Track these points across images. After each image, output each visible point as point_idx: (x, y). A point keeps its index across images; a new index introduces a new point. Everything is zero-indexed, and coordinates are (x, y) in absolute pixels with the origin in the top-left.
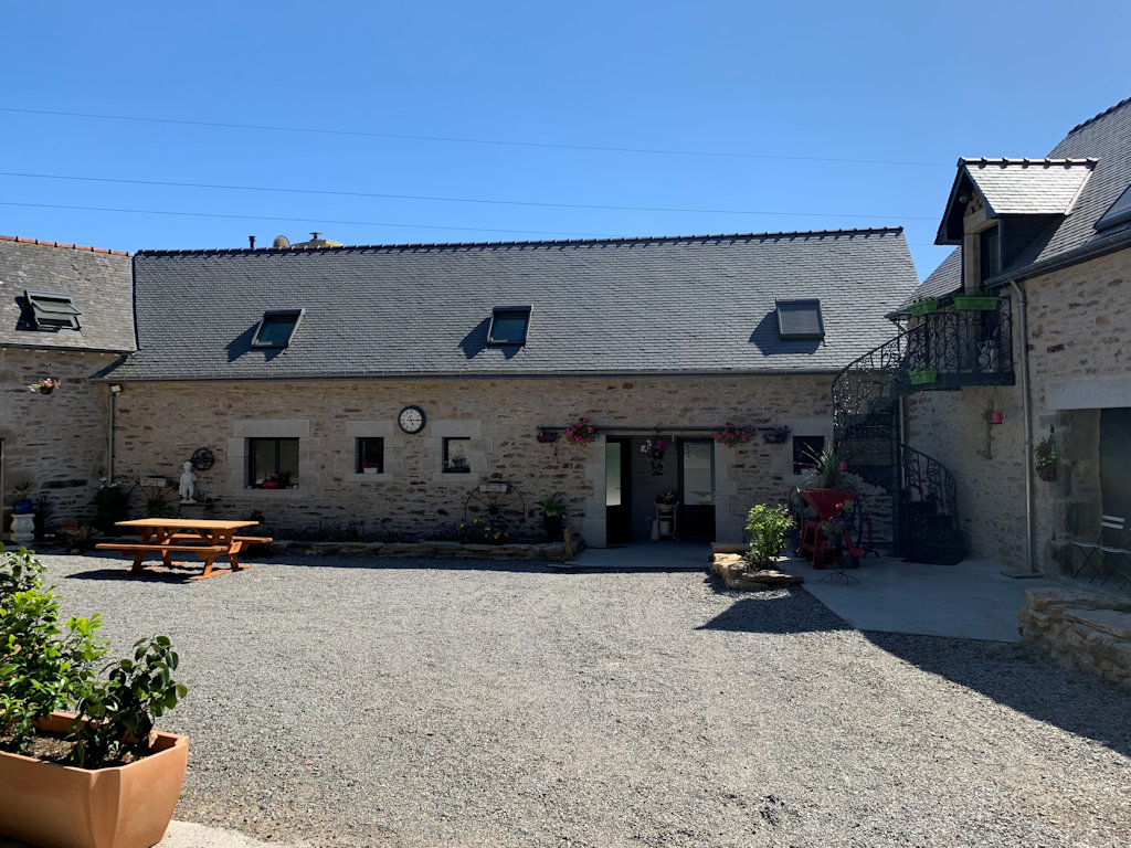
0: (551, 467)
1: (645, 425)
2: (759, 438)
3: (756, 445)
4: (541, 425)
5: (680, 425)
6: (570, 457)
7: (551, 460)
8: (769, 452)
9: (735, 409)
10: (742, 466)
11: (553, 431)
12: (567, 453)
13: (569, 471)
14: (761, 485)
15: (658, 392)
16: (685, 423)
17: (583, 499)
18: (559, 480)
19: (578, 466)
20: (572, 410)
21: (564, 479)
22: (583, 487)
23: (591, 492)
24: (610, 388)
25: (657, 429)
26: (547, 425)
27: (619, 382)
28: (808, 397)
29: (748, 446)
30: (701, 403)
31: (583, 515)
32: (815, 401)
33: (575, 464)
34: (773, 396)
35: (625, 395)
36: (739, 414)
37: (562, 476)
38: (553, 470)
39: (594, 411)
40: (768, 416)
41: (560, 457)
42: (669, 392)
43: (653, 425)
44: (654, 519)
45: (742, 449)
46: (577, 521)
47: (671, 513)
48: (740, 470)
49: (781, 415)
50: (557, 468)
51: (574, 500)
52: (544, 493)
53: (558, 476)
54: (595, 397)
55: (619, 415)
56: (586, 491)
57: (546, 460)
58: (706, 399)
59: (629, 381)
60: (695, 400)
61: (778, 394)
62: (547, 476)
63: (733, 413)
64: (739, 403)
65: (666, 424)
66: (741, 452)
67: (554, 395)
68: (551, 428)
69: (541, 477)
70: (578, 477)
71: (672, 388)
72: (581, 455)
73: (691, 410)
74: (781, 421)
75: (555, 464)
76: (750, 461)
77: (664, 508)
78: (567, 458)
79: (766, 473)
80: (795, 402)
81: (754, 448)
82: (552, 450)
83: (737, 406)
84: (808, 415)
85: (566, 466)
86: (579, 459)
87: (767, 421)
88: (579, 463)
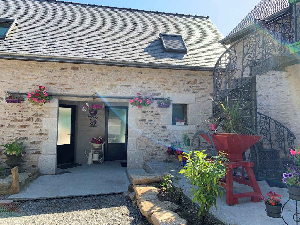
0: (16, 120)
2: (155, 104)
3: (152, 108)
4: (11, 91)
5: (108, 95)
6: (32, 113)
7: (17, 115)
8: (159, 112)
10: (144, 120)
11: (19, 96)
12: (30, 110)
13: (30, 123)
14: (154, 131)
15: (94, 74)
16: (111, 94)
17: (40, 142)
18: (23, 129)
19: (38, 120)
20: (35, 82)
21: (26, 129)
22: (41, 134)
23: (46, 137)
24: (63, 69)
25: (93, 97)
26: (15, 91)
27: (69, 66)
28: (181, 82)
29: (148, 109)
30: (121, 82)
31: (39, 153)
32: (184, 84)
33: (35, 118)
34: (163, 80)
35: (73, 74)
36: (143, 90)
37: (25, 126)
38: (18, 122)
39: (51, 83)
40: (159, 92)
41: (24, 114)
42: (102, 74)
43: (91, 94)
44: (90, 152)
45: (145, 110)
46: (35, 157)
47: (99, 149)
48: (143, 122)
49: (166, 91)
50: (21, 121)
51: (34, 143)
52: (10, 138)
53: (22, 126)
54: (52, 75)
55: (67, 87)
56: (42, 136)
57: (14, 115)
58: (124, 80)
59: (76, 65)
60: (118, 80)
61: (165, 79)
62: (14, 126)
63: (140, 89)
64: (144, 83)
65: (99, 94)
66: (144, 112)
67: (22, 71)
68: (18, 94)
69: (8, 127)
70: (37, 127)
71: (104, 71)
72: (40, 112)
73: (116, 86)
74: (166, 95)
75: (20, 118)
76: (149, 117)
77: (96, 145)
78: (30, 114)
79: (157, 124)
80: (174, 84)
81: (151, 110)
82: (18, 109)
83: (143, 85)
84: (180, 92)
85: (29, 120)
86: (38, 115)
87: (159, 94)
88: (38, 118)
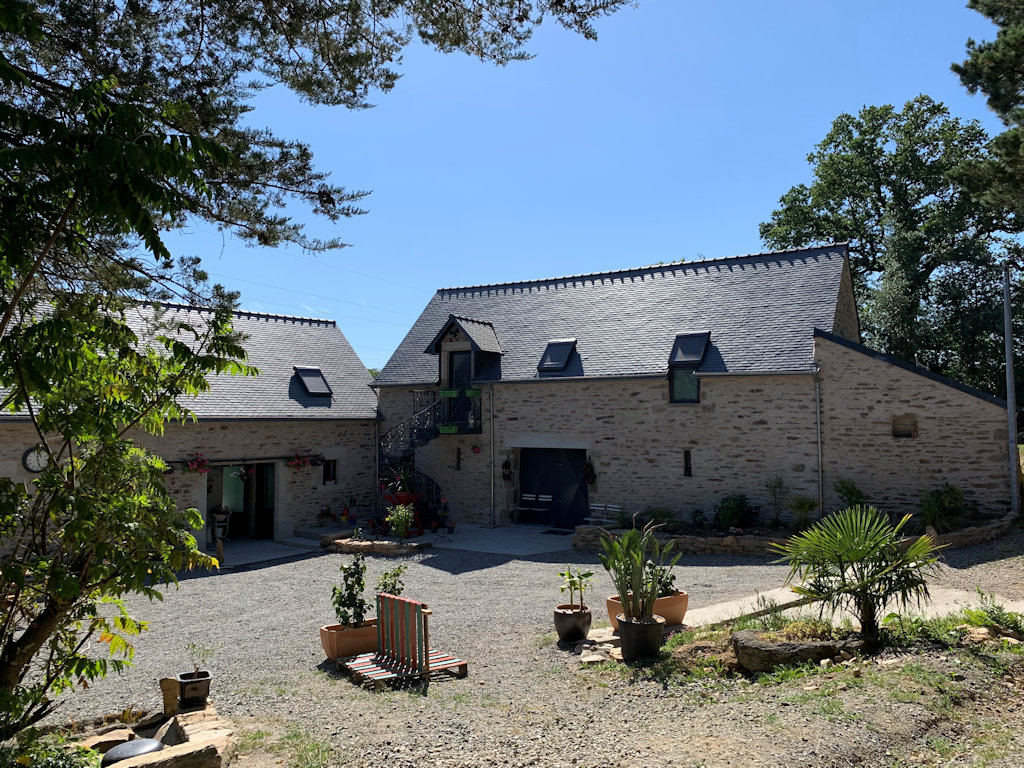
1: (235, 457)
5: (257, 456)
6: (180, 484)
8: (311, 472)
9: (291, 443)
10: (294, 482)
12: (178, 481)
14: (305, 494)
15: (244, 432)
16: (261, 454)
19: (186, 491)
20: (181, 447)
24: (211, 429)
25: (243, 460)
27: (218, 425)
28: (331, 435)
30: (271, 439)
32: (335, 437)
33: (184, 489)
34: (313, 434)
35: (222, 435)
36: (294, 447)
39: (199, 448)
40: (310, 448)
41: (174, 485)
42: (251, 432)
43: (241, 456)
48: (293, 485)
49: (318, 447)
54: (200, 437)
55: (216, 450)
58: (274, 437)
59: (225, 424)
60: (269, 437)
61: (315, 432)
63: (290, 446)
64: (294, 439)
65: (249, 456)
66: (295, 473)
71: (254, 429)
72: (188, 483)
73: (266, 444)
74: (318, 450)
76: (300, 478)
78: (178, 485)
79: (308, 486)
80: (325, 438)
81: (302, 469)
83: (293, 441)
84: (331, 446)
85: (177, 491)
86: (187, 486)
87: (309, 451)
88: (186, 488)
